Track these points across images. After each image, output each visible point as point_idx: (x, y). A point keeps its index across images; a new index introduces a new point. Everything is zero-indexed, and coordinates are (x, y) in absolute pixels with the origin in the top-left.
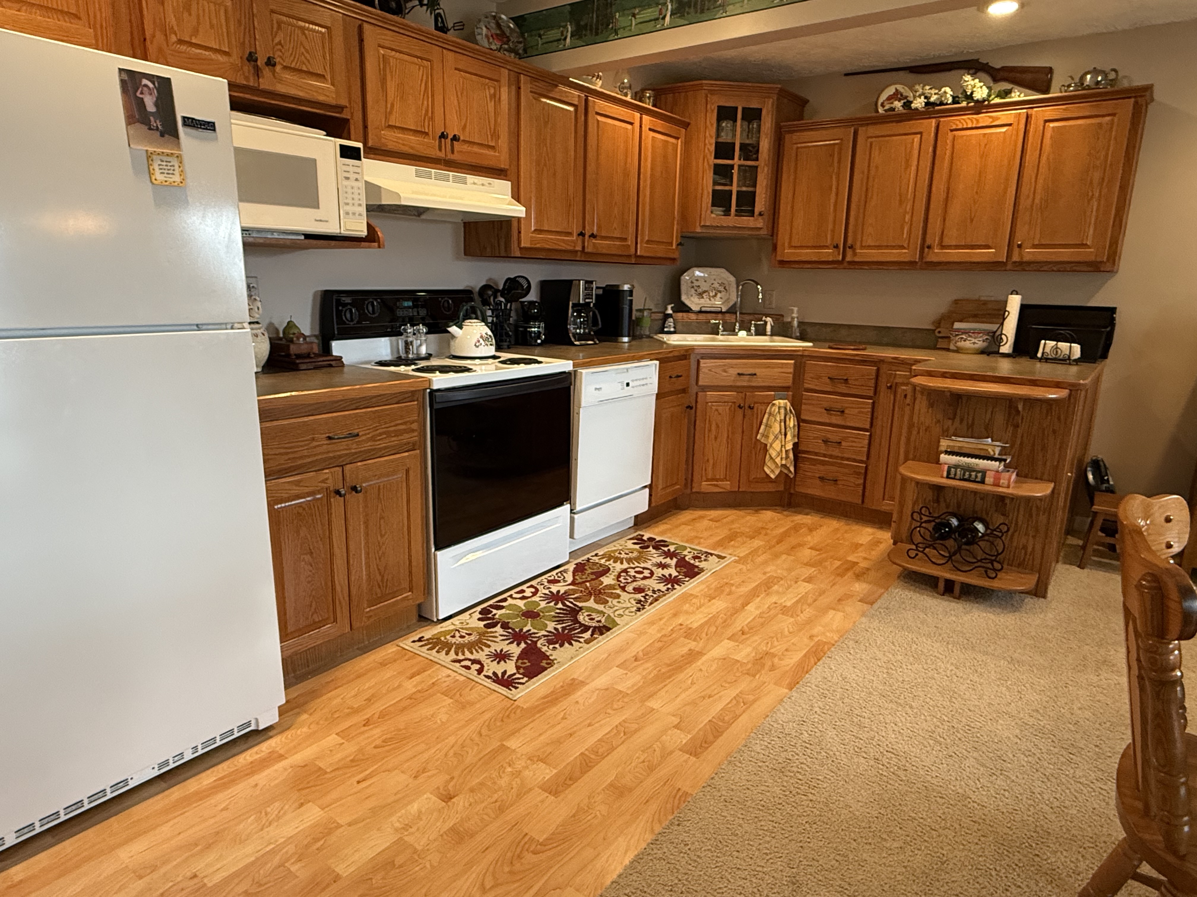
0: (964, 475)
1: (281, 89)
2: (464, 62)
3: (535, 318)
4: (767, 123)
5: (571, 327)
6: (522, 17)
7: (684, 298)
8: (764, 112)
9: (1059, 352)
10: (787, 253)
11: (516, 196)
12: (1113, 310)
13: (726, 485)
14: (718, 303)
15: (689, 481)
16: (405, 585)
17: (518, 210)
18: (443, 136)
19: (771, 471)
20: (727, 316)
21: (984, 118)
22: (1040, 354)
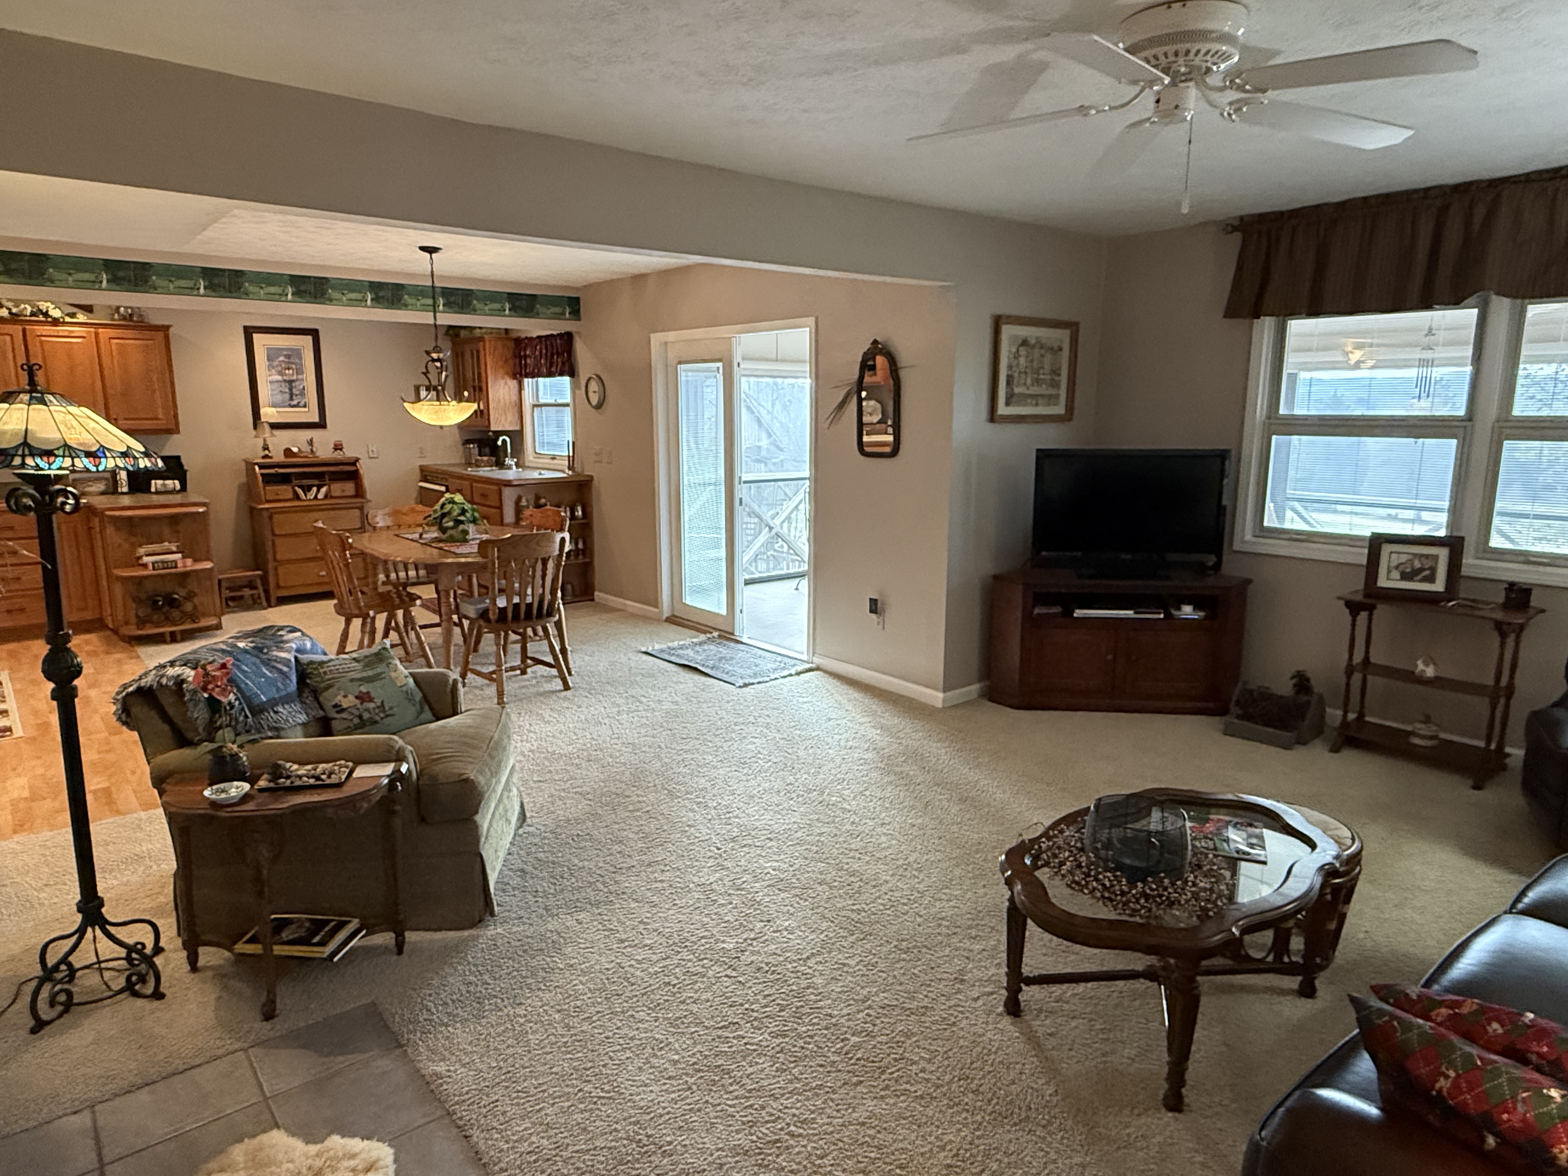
0: (164, 566)
9: (167, 487)
12: (178, 458)
21: (61, 330)
22: (153, 489)
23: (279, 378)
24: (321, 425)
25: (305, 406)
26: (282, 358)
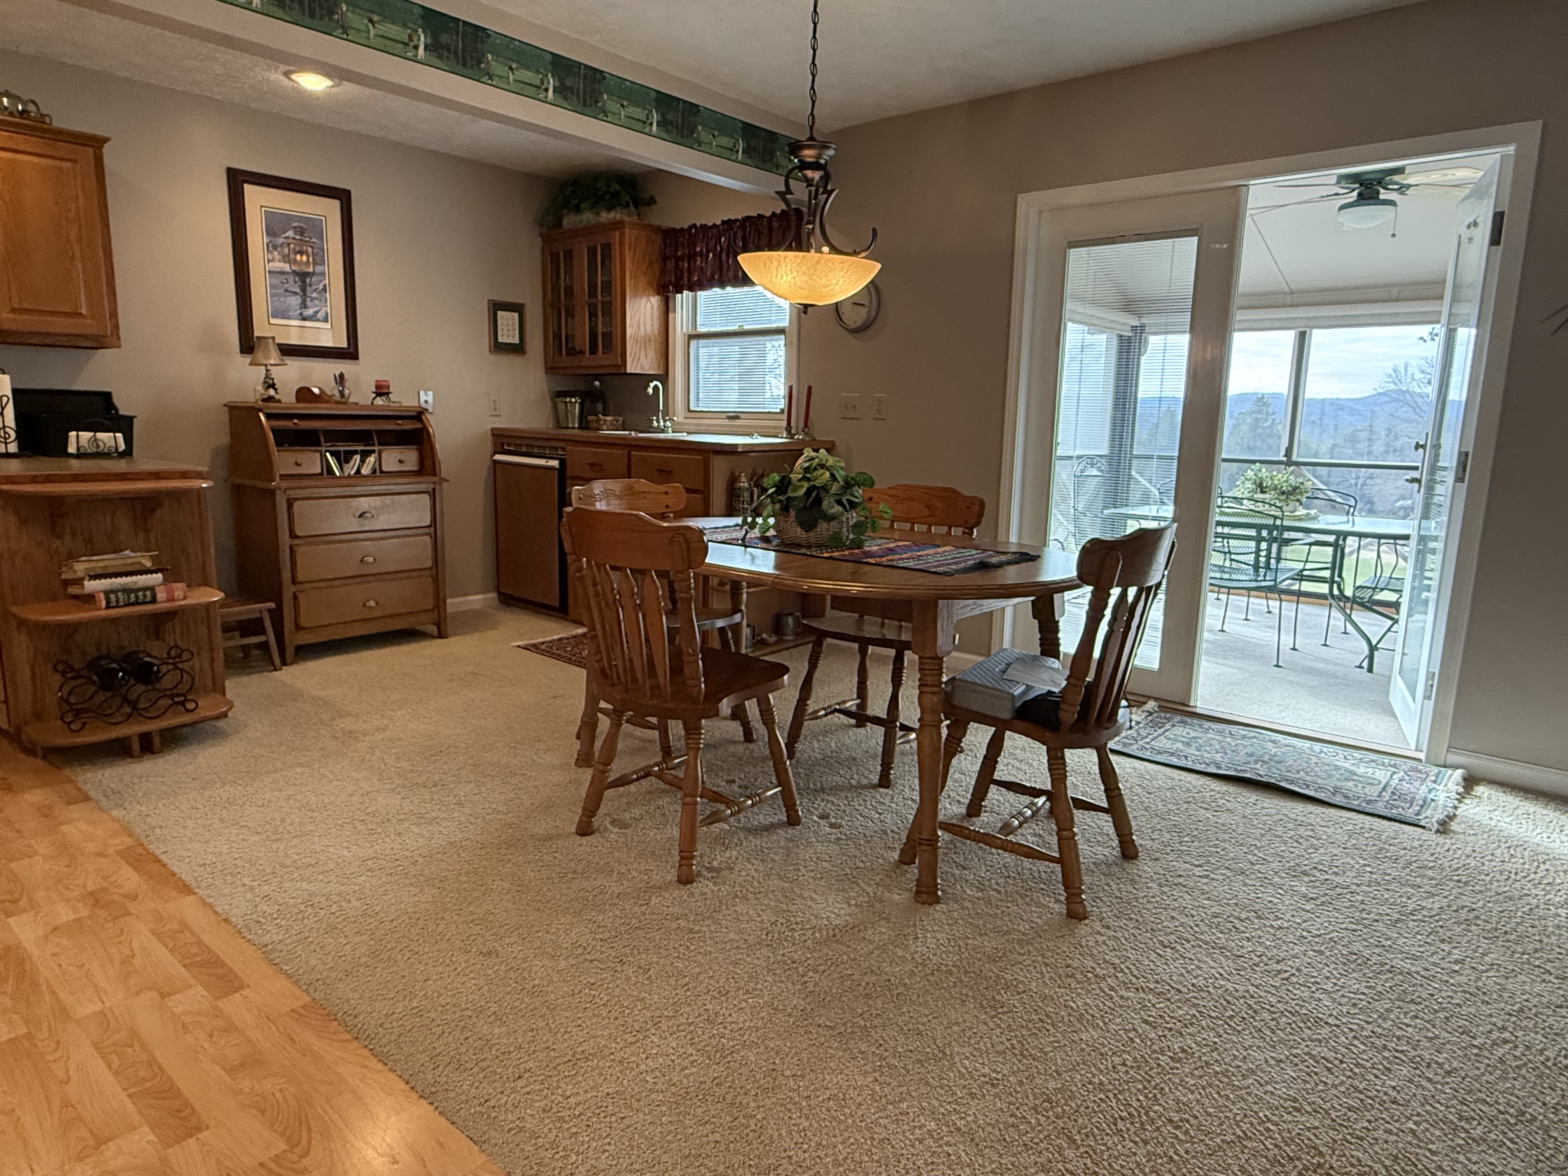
0: (129, 598)
9: (101, 444)
12: (108, 395)
22: (72, 449)
23: (286, 267)
24: (350, 353)
25: (326, 320)
26: (290, 233)
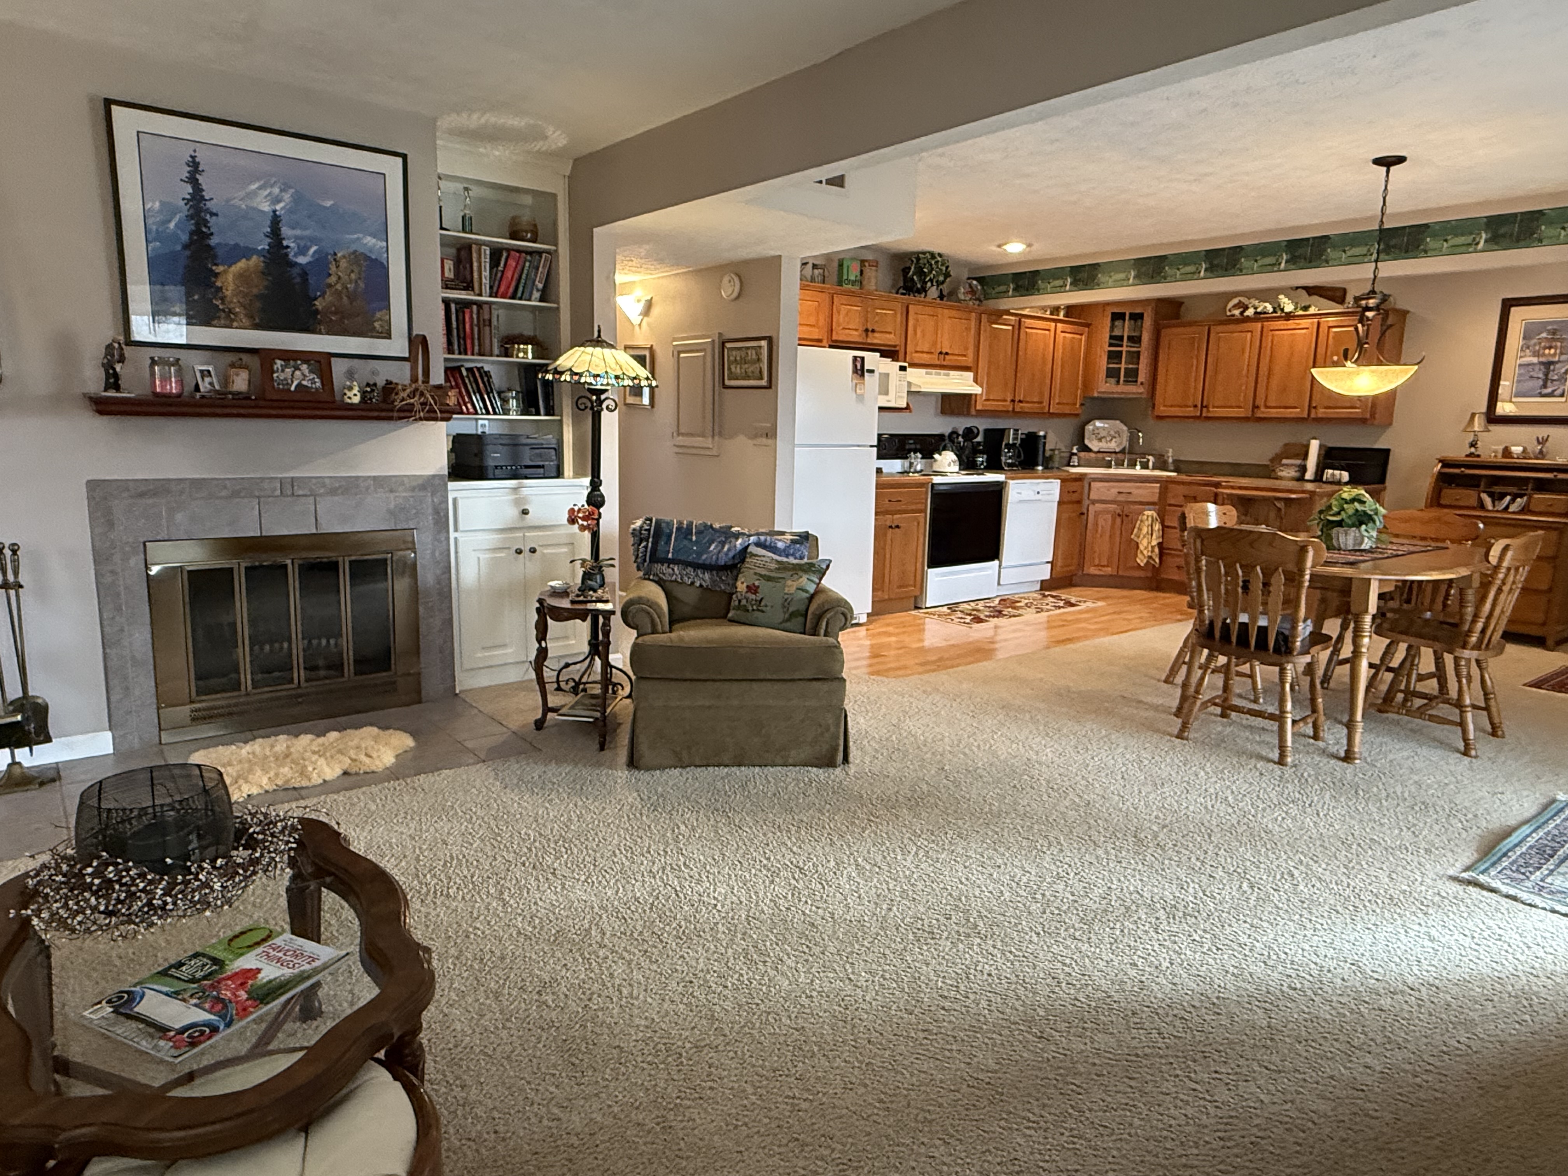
1: (876, 341)
2: (954, 313)
3: (982, 452)
4: (1148, 322)
5: (1003, 458)
6: (983, 277)
7: (1087, 442)
8: (1145, 315)
9: (1336, 477)
10: (1162, 410)
11: (976, 381)
12: (1387, 451)
13: (1109, 570)
14: (1113, 446)
15: (1081, 566)
16: (912, 583)
17: (977, 390)
18: (941, 353)
19: (1141, 561)
20: (1119, 456)
21: (1291, 323)
22: (1324, 479)
23: (1535, 360)
25: (1562, 395)
26: (1544, 335)
